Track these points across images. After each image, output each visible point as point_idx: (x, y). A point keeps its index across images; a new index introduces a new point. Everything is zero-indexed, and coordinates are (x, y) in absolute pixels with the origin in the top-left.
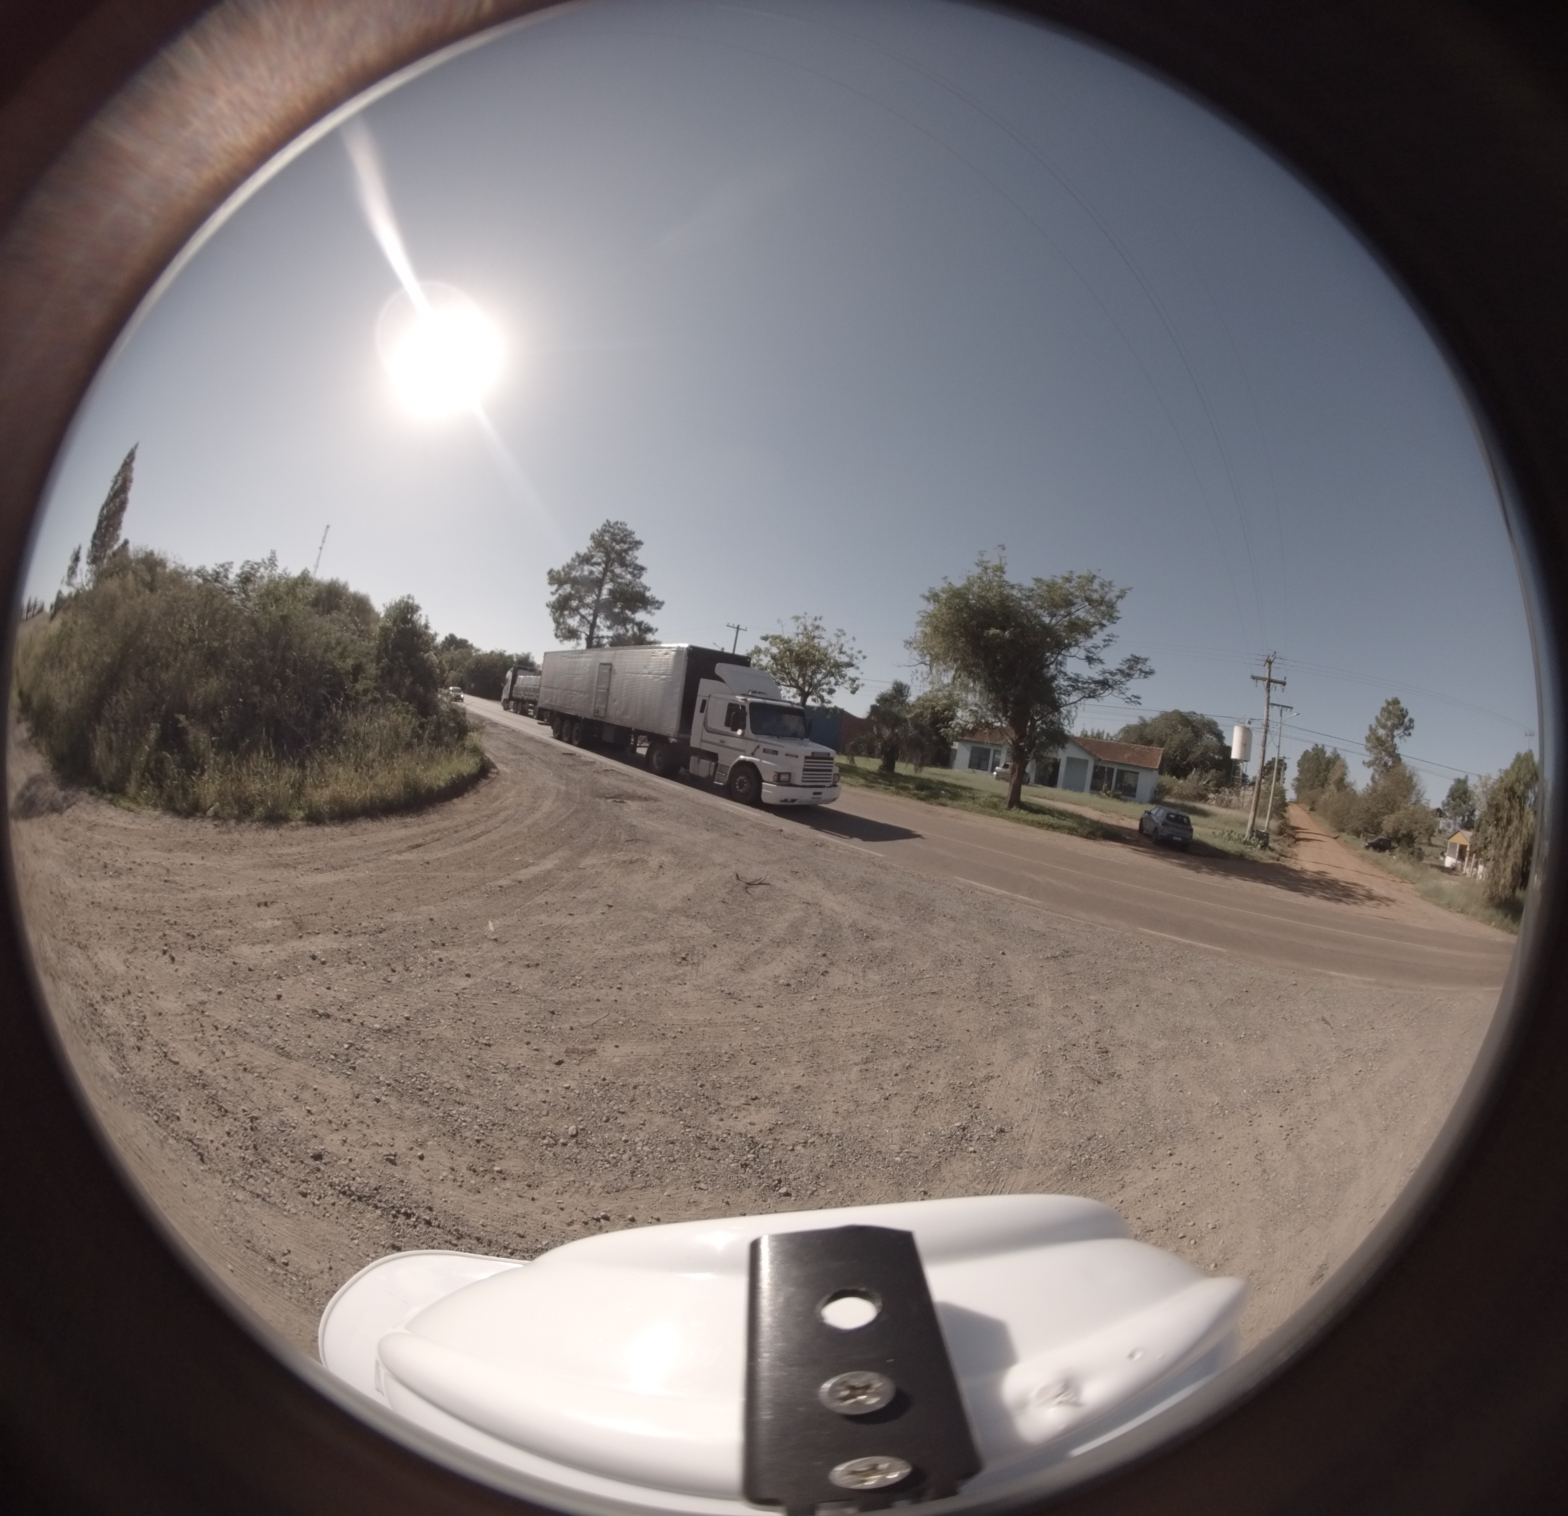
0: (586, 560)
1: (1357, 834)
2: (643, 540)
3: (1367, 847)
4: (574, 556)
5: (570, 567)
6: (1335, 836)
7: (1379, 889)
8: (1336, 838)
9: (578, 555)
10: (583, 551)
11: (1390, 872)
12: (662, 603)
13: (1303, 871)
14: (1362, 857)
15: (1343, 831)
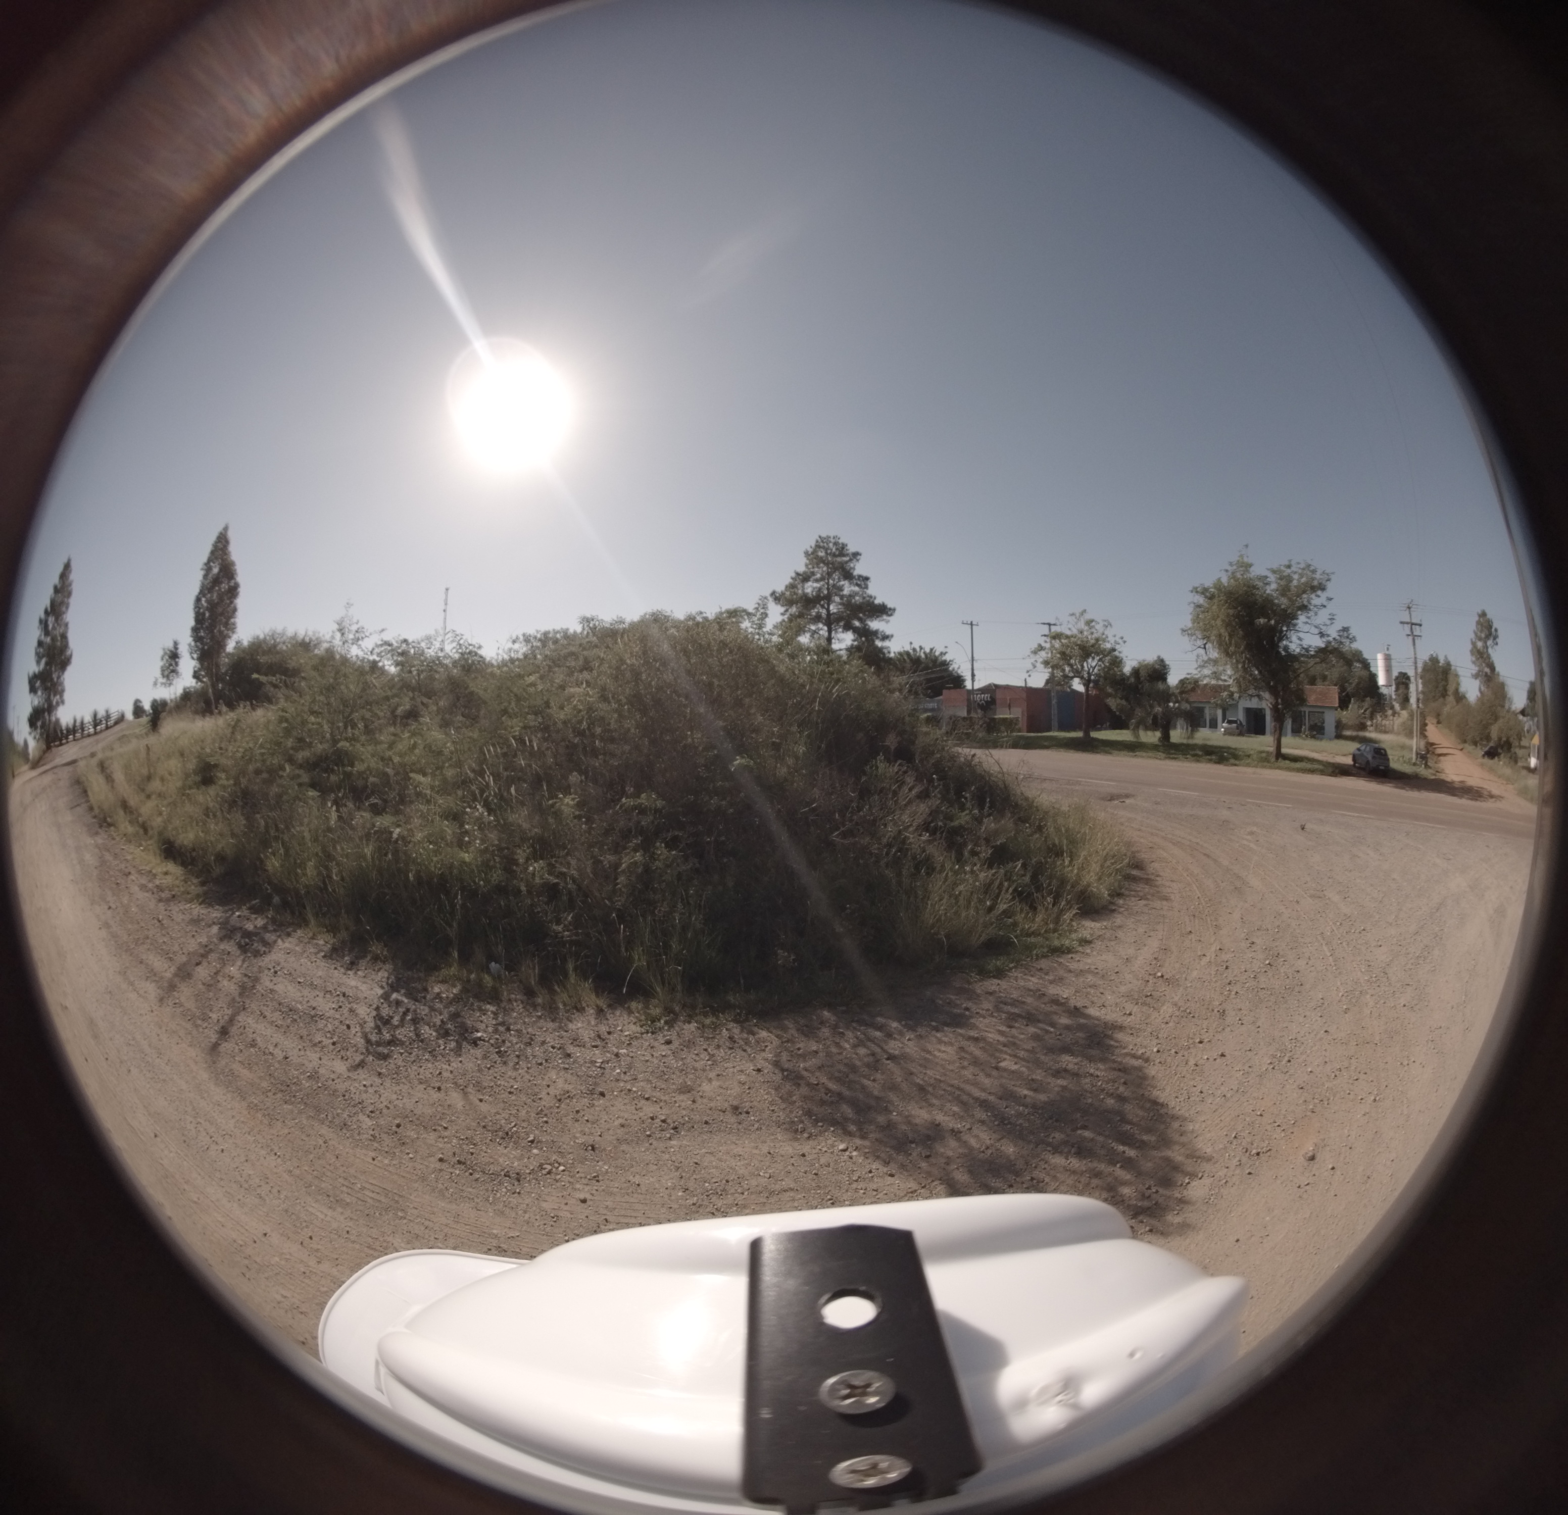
0: (805, 578)
1: (1475, 743)
2: (860, 551)
3: (1484, 756)
4: (793, 575)
5: (792, 586)
6: (1460, 747)
7: (1495, 792)
8: (1461, 750)
9: (798, 574)
10: (802, 569)
11: (1500, 777)
12: (894, 610)
13: (1453, 782)
14: (1482, 765)
15: (1465, 742)
